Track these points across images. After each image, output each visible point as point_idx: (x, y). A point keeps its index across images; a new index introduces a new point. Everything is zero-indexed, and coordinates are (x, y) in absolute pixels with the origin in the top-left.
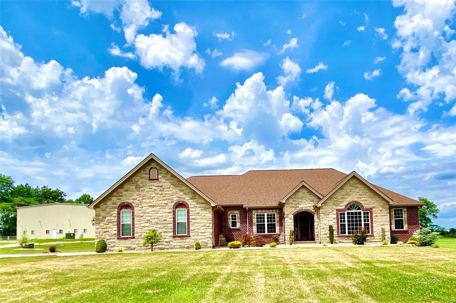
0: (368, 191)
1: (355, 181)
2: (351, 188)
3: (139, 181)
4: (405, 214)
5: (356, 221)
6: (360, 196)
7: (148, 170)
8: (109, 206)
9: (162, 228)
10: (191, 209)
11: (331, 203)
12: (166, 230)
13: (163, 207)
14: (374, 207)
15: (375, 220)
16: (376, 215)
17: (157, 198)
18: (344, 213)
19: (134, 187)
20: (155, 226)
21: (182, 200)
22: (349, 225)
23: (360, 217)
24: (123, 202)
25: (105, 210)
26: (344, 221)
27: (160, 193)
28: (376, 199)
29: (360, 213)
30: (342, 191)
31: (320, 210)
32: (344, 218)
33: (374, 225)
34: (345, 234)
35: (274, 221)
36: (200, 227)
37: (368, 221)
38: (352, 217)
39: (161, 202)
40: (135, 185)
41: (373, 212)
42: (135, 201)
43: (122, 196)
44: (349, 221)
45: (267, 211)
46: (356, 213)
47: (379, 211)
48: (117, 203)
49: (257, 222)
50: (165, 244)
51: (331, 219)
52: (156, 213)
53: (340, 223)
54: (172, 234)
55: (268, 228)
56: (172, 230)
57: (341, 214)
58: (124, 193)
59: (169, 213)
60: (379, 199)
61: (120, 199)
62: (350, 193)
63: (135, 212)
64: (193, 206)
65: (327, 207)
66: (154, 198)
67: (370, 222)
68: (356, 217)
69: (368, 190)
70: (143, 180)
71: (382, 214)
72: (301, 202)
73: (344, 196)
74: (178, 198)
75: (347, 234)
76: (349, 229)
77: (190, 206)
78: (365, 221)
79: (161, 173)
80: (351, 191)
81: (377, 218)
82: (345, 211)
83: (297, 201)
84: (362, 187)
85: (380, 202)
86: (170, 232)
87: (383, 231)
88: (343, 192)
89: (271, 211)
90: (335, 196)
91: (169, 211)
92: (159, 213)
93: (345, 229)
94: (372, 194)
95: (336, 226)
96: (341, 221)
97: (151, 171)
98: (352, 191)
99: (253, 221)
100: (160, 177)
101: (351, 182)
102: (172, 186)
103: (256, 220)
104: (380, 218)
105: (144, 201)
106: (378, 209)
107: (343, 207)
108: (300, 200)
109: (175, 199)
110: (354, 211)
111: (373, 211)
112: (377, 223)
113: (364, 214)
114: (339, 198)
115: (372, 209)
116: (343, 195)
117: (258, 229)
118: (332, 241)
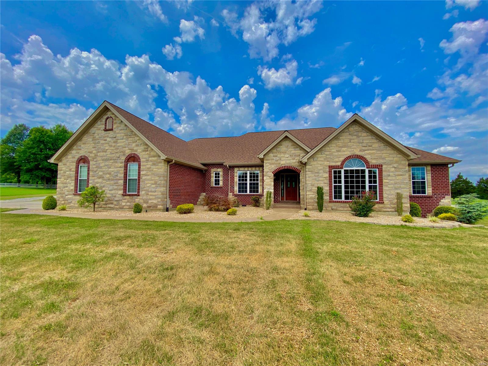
0: (376, 141)
1: (356, 128)
2: (350, 137)
3: (96, 132)
4: (428, 175)
5: (358, 182)
6: (364, 148)
7: (104, 120)
8: (70, 160)
9: (113, 185)
10: (142, 164)
11: (321, 157)
12: (116, 187)
13: (115, 161)
14: (385, 163)
15: (387, 181)
16: (388, 174)
17: (110, 151)
18: (341, 171)
19: (91, 139)
20: (107, 183)
21: (134, 152)
22: (346, 187)
23: (364, 177)
24: (81, 155)
25: (66, 165)
26: (340, 182)
27: (113, 144)
28: (389, 152)
29: (363, 171)
30: (337, 142)
31: (307, 167)
32: (340, 177)
33: (384, 188)
34: (341, 199)
35: (258, 180)
36: (150, 184)
37: (375, 182)
38: (352, 177)
39: (114, 155)
40: (92, 137)
41: (383, 170)
42: (91, 155)
43: (80, 149)
44: (346, 182)
45: (250, 169)
46: (357, 171)
47: (393, 169)
48: (76, 157)
49: (239, 180)
50: (115, 203)
51: (321, 179)
52: (108, 168)
53: (333, 184)
54: (121, 192)
55: (250, 188)
56: (122, 187)
57: (335, 172)
58: (82, 146)
59: (120, 167)
60: (392, 152)
61: (78, 153)
62: (349, 143)
63: (90, 167)
64: (144, 160)
65: (315, 163)
66: (108, 151)
67: (377, 184)
68: (358, 177)
69: (377, 139)
70: (100, 132)
71: (397, 173)
72: (284, 157)
73: (339, 149)
74: (130, 151)
75: (343, 199)
76: (346, 192)
77: (141, 160)
78: (370, 182)
79: (116, 123)
80: (350, 142)
81: (389, 178)
82: (342, 168)
83: (279, 156)
84: (367, 136)
85: (395, 156)
86: (120, 190)
87: (399, 197)
88: (340, 143)
89: (254, 169)
90: (327, 148)
91: (120, 165)
92: (112, 167)
93: (340, 192)
94: (383, 144)
95: (328, 188)
96: (335, 182)
97: (107, 122)
98: (352, 141)
99: (235, 180)
100: (114, 127)
101: (351, 129)
102: (125, 137)
103: (238, 178)
104: (394, 178)
105: (99, 154)
106: (391, 166)
107: (339, 164)
108: (282, 155)
109: (128, 152)
110: (355, 168)
111: (383, 168)
112: (390, 186)
113: (370, 172)
114: (333, 150)
115: (382, 165)
116: (339, 147)
117: (239, 188)
118: (320, 209)
